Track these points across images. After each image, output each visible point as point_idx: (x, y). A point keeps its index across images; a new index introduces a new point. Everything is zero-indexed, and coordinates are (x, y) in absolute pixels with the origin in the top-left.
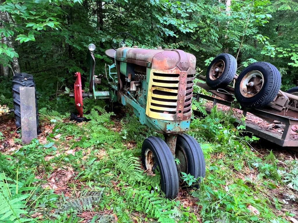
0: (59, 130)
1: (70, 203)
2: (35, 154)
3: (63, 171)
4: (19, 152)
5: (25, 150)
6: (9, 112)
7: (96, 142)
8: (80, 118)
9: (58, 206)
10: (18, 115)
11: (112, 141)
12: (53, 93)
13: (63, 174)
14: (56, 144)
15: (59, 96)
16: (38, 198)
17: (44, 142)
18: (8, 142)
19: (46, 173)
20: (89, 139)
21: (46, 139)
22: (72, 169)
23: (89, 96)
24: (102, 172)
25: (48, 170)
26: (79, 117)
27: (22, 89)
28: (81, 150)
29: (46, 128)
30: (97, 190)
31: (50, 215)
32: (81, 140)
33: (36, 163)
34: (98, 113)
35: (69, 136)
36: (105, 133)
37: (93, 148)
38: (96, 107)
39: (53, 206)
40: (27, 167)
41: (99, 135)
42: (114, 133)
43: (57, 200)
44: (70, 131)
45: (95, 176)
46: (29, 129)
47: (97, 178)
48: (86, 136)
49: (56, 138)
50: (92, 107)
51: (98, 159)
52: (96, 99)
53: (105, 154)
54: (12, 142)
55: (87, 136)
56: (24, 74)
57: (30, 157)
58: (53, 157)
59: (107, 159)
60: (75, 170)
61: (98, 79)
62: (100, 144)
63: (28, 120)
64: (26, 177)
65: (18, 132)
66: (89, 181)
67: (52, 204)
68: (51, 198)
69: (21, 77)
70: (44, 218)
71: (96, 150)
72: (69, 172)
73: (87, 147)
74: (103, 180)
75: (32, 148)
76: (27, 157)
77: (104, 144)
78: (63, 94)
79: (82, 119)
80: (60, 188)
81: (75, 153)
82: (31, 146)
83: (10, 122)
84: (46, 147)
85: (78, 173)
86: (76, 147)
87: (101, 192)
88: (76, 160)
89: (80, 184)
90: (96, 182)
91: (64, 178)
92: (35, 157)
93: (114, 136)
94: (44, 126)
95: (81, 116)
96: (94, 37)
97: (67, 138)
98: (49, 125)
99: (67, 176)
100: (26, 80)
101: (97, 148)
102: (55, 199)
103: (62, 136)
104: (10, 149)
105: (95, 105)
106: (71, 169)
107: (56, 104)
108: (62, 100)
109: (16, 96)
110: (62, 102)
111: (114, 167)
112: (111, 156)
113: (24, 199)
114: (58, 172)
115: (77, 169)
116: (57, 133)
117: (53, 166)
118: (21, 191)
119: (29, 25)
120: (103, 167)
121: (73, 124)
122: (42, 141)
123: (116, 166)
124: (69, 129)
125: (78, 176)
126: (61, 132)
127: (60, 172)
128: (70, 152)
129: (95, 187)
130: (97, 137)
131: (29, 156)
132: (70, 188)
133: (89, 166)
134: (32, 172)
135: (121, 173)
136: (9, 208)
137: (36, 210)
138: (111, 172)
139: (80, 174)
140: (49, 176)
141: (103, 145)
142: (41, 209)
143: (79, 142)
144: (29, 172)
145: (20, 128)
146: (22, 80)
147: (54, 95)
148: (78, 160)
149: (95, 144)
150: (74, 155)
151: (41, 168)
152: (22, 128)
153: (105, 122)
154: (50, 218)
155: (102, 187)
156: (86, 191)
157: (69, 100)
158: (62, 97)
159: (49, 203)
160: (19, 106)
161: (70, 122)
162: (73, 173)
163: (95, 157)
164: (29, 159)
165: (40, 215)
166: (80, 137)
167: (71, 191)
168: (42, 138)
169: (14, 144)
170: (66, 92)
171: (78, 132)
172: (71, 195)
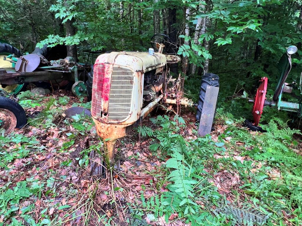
0: (231, 133)
1: (231, 209)
2: (207, 149)
3: (229, 174)
4: (195, 142)
5: (199, 142)
6: (193, 106)
7: (271, 158)
8: (254, 127)
9: (219, 205)
10: (200, 110)
11: (291, 164)
12: (229, 95)
13: (228, 177)
14: (226, 146)
15: (235, 99)
16: (204, 189)
17: (215, 140)
18: (188, 131)
19: (214, 169)
20: (262, 152)
21: (217, 138)
22: (239, 177)
23: (272, 105)
24: (271, 194)
25: (216, 168)
26: (253, 125)
27: (208, 87)
28: (251, 161)
29: (219, 127)
30: (261, 211)
31: (211, 210)
32: (253, 151)
33: (207, 157)
34: (278, 126)
35: (240, 142)
36: (283, 151)
37: (265, 163)
38: (276, 119)
39: (215, 203)
40: (199, 158)
41: (275, 152)
42: (296, 156)
43: (219, 199)
44: (242, 137)
45: (262, 195)
46: (206, 124)
47: (264, 199)
48: (258, 148)
49: (226, 140)
50: (271, 118)
51: (269, 178)
52: (280, 110)
53: (279, 176)
54: (190, 132)
55: (260, 148)
56: (212, 74)
57: (202, 150)
58: (222, 157)
59: (281, 182)
60: (242, 179)
61: (288, 88)
62: (275, 162)
63: (207, 116)
64: (197, 165)
65: (196, 124)
66: (255, 197)
67: (214, 200)
68: (215, 195)
69: (210, 76)
70: (206, 209)
71: (269, 168)
72: (234, 178)
73: (259, 160)
74: (270, 204)
75: (205, 142)
76: (200, 149)
77: (280, 164)
78: (240, 98)
79: (256, 128)
80: (223, 189)
81: (243, 161)
82: (205, 140)
83: (190, 114)
84: (217, 145)
85: (244, 183)
86: (245, 155)
87: (267, 216)
88: (243, 169)
89: (244, 195)
90: (262, 202)
91: (229, 182)
92: (206, 151)
93: (295, 159)
94: (217, 125)
95: (256, 125)
96: (294, 37)
97: (237, 143)
98: (221, 125)
99: (231, 181)
100: (213, 80)
101: (270, 165)
102: (218, 197)
103: (232, 139)
104: (188, 137)
105: (275, 117)
106: (237, 176)
107: (230, 106)
108: (238, 104)
109: (202, 93)
110: (237, 105)
111: (289, 197)
112: (287, 181)
113: (193, 184)
114: (224, 173)
115: (243, 178)
116: (228, 135)
117: (220, 166)
118: (192, 176)
119: (230, 29)
120: (274, 190)
121: (245, 130)
122: (214, 138)
123: (292, 197)
124: (241, 134)
125: (244, 186)
126: (232, 135)
127: (226, 174)
128: (239, 158)
129: (260, 207)
130: (273, 154)
131: (202, 148)
132: (232, 194)
133: (257, 182)
134: (202, 164)
135: (298, 207)
136: (182, 185)
137: (200, 199)
138: (283, 200)
139: (246, 185)
140: (215, 174)
141: (278, 164)
142: (204, 200)
143: (250, 151)
144: (199, 162)
145: (199, 122)
146: (210, 80)
147: (230, 98)
148: (245, 170)
149: (268, 160)
150: (242, 162)
151: (209, 163)
152: (200, 122)
153: (286, 139)
154: (210, 212)
155: (269, 211)
156: (249, 206)
157: (243, 105)
158: (238, 101)
159: (212, 198)
160: (203, 102)
161: (243, 128)
162: (239, 181)
163: (266, 174)
164: (202, 151)
165: (203, 205)
166: (251, 146)
167: (233, 198)
168: (214, 135)
169: (192, 134)
170: (243, 97)
171: (250, 141)
172: (233, 202)
